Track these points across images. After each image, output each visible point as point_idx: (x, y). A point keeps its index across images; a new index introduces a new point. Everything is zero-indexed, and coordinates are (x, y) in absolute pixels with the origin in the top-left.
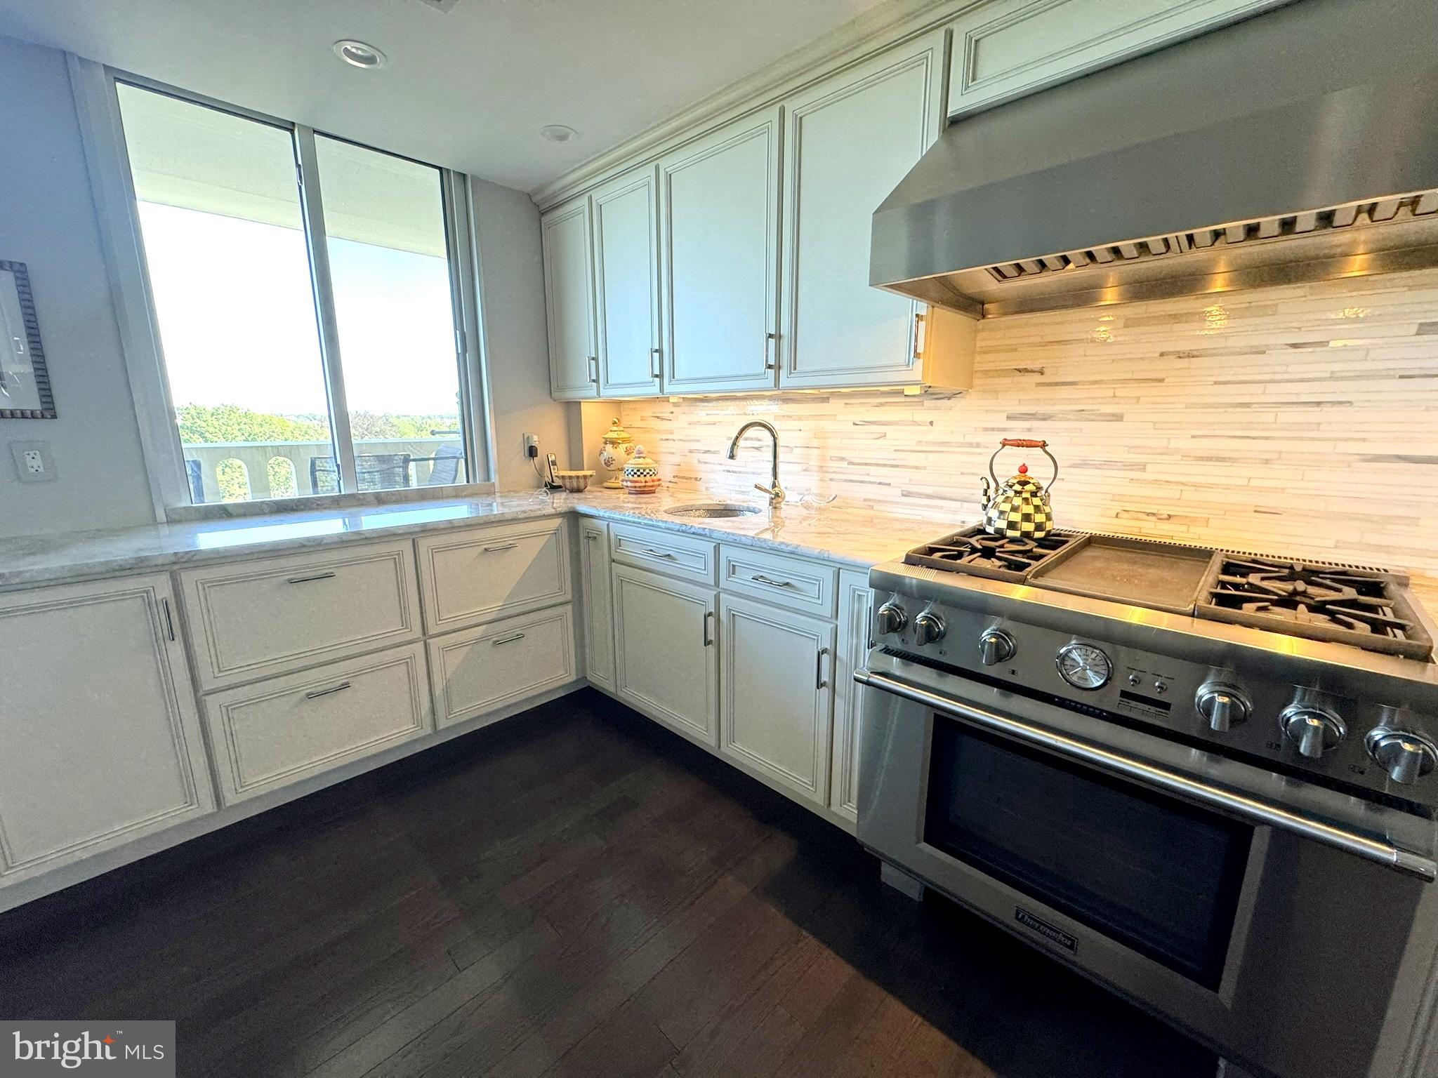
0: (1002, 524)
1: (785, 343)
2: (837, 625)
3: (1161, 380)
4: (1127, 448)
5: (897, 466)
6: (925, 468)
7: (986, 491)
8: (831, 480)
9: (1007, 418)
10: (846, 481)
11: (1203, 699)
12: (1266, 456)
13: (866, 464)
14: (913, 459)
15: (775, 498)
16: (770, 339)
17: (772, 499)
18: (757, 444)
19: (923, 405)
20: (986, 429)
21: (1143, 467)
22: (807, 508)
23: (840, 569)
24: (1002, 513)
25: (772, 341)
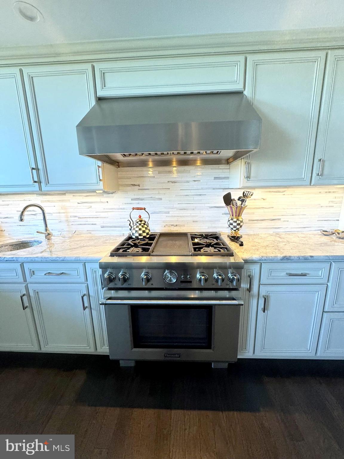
0: (137, 235)
1: (41, 173)
2: (88, 284)
3: (169, 189)
4: (164, 208)
5: (98, 217)
6: (108, 217)
7: (130, 224)
8: (72, 225)
9: (132, 200)
10: (79, 224)
11: (199, 278)
12: (193, 208)
13: (85, 218)
14: (103, 215)
15: (48, 236)
16: (33, 170)
17: (46, 236)
18: (34, 213)
19: (103, 196)
20: (125, 204)
21: (169, 213)
22: (64, 237)
23: (85, 262)
24: (136, 231)
25: (34, 171)
